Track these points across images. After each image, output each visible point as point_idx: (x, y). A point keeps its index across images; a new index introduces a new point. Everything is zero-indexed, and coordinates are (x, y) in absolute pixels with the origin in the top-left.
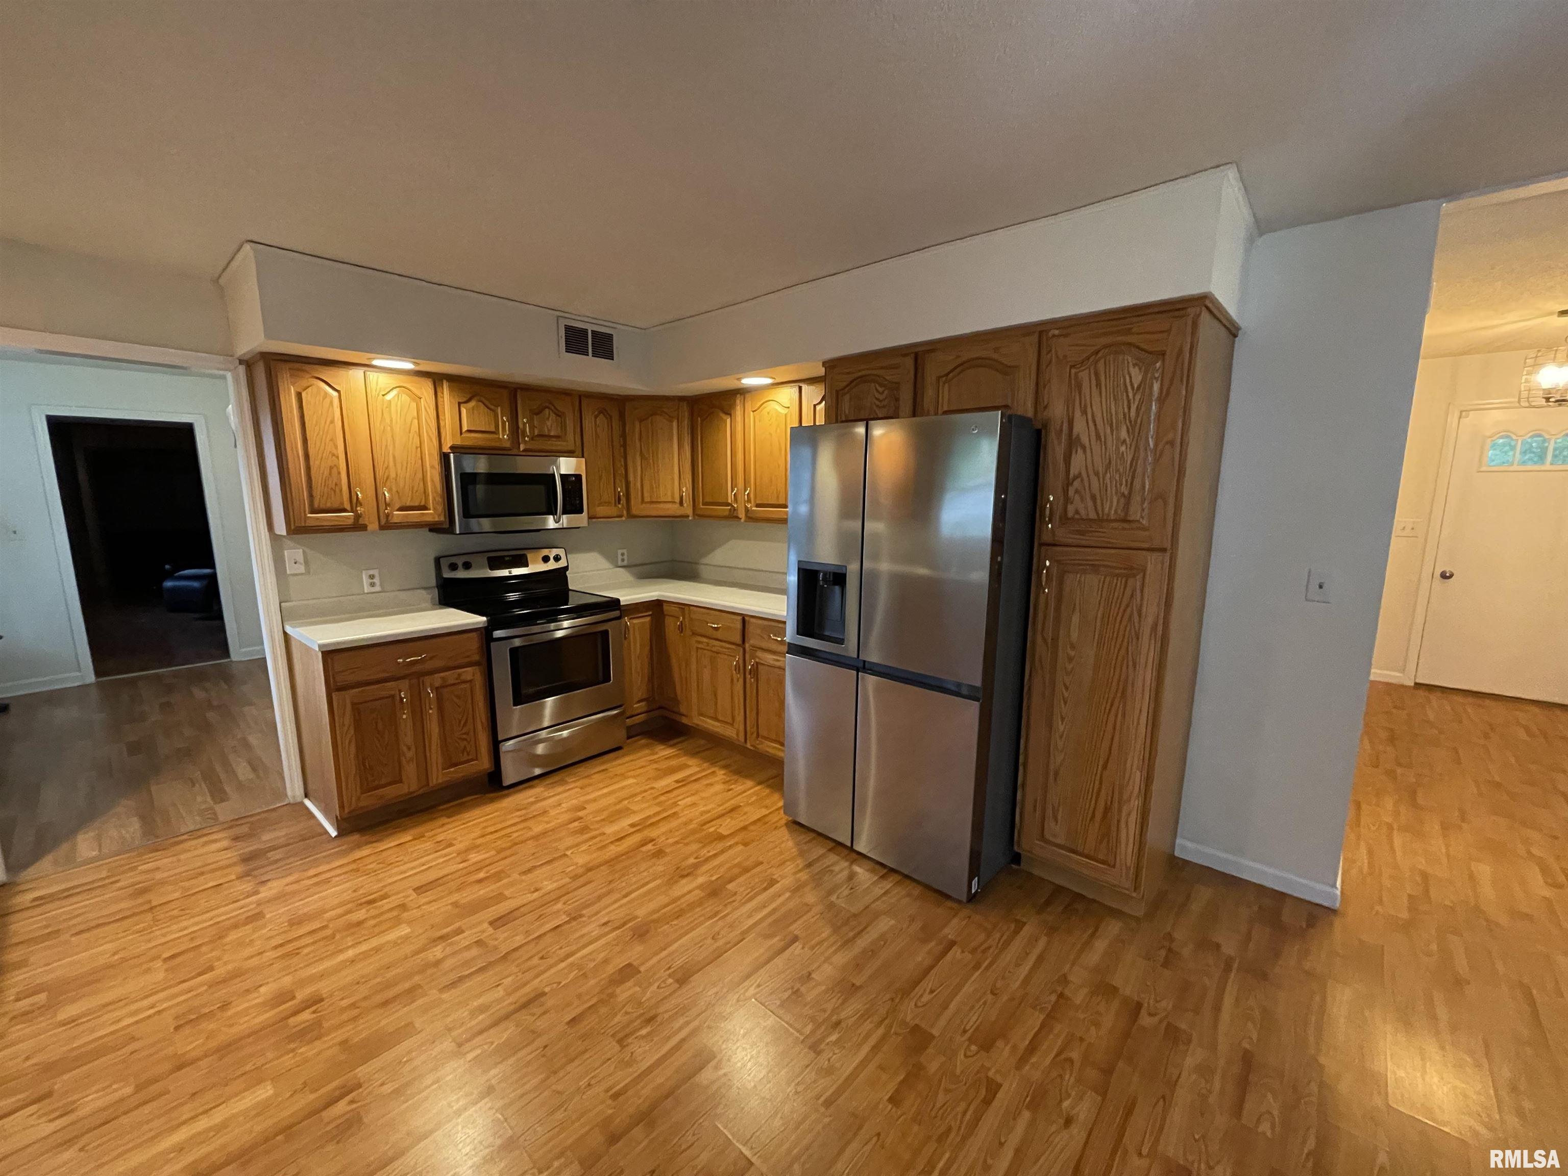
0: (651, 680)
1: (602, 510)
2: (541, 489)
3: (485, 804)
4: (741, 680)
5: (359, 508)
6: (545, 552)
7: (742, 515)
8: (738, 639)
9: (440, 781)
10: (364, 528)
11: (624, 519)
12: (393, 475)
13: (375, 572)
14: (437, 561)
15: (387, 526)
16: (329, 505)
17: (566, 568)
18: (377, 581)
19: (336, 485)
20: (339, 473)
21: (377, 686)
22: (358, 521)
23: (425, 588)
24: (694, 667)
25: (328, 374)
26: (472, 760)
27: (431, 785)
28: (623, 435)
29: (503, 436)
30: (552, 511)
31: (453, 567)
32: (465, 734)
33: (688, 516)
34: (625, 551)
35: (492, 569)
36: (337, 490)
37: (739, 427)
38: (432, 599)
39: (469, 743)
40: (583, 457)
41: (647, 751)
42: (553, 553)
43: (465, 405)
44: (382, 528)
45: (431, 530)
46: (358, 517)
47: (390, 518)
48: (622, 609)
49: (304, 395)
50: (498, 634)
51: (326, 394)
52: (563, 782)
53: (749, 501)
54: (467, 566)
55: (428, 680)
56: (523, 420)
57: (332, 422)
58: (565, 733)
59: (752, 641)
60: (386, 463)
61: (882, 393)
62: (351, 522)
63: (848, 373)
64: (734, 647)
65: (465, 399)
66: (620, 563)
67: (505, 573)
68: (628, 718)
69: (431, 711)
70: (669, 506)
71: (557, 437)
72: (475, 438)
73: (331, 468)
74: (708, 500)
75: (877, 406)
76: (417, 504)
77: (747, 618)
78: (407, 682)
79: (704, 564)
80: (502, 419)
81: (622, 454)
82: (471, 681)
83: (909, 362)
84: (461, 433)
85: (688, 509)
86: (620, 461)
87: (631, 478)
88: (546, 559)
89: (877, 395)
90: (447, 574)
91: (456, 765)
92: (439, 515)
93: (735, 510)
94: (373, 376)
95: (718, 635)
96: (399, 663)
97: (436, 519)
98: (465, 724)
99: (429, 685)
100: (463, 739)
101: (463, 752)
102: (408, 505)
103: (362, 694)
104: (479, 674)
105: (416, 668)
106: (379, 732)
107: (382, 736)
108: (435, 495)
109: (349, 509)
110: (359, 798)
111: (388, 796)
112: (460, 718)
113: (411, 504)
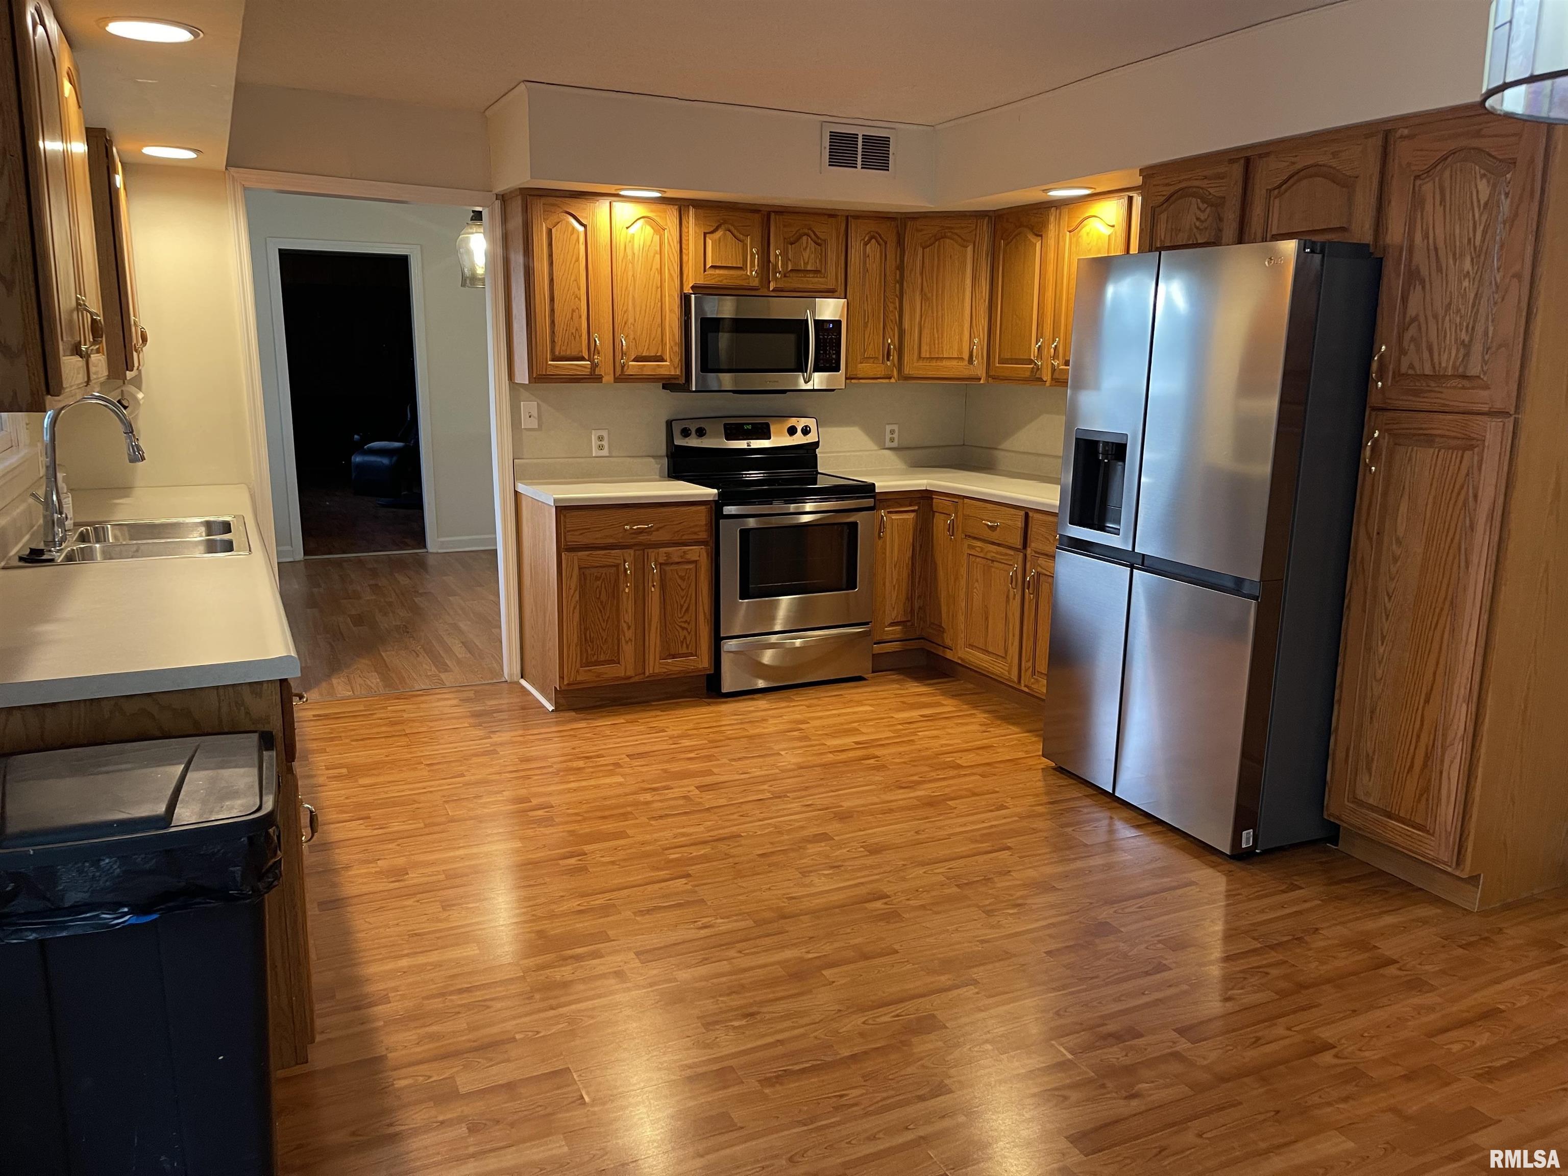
0: (910, 599)
1: (865, 368)
2: (791, 338)
3: (700, 706)
4: (1018, 598)
5: (596, 357)
6: (793, 422)
7: (1047, 376)
8: (1017, 541)
9: (656, 671)
10: (598, 379)
11: (893, 380)
12: (631, 320)
13: (604, 433)
14: (669, 424)
15: (622, 378)
16: (568, 353)
17: (816, 444)
18: (605, 443)
19: (577, 330)
20: (580, 317)
21: (602, 552)
22: (594, 370)
23: (653, 457)
24: (963, 582)
25: (576, 207)
26: (691, 655)
27: (647, 674)
28: (901, 268)
29: (751, 272)
30: (800, 367)
31: (686, 433)
32: (686, 622)
33: (980, 379)
34: (895, 427)
35: (728, 438)
36: (577, 336)
37: (1051, 255)
38: (660, 468)
39: (689, 633)
40: (845, 298)
41: (898, 686)
42: (800, 423)
43: (711, 235)
44: (617, 380)
45: (665, 387)
46: (594, 366)
47: (626, 368)
48: (878, 497)
49: (554, 230)
50: (727, 510)
51: (574, 228)
53: (1055, 357)
54: (701, 433)
55: (652, 553)
56: (775, 252)
57: (578, 260)
58: (798, 643)
59: (1034, 545)
60: (625, 305)
61: (1203, 211)
62: (587, 371)
63: (1167, 185)
64: (1012, 552)
65: (712, 229)
66: (888, 444)
67: (742, 444)
68: (875, 644)
69: (653, 589)
70: (954, 363)
71: (816, 272)
72: (720, 275)
73: (573, 311)
74: (1007, 355)
75: (1197, 228)
76: (653, 354)
77: (1031, 514)
78: (632, 552)
79: (1002, 450)
80: (751, 250)
81: (898, 293)
82: (696, 562)
83: (1237, 170)
84: (705, 271)
85: (979, 368)
86: (894, 303)
87: (906, 325)
88: (792, 431)
89: (1198, 212)
90: (679, 441)
91: (674, 657)
92: (675, 368)
93: (1038, 369)
94: (618, 206)
95: (994, 536)
96: (626, 530)
97: (673, 373)
98: (687, 610)
99: (653, 559)
100: (683, 628)
101: (682, 642)
102: (644, 354)
103: (588, 558)
104: (705, 554)
105: (642, 538)
106: (602, 602)
107: (604, 608)
108: (672, 344)
109: (587, 357)
110: (578, 671)
111: (605, 676)
112: (682, 603)
113: (647, 354)
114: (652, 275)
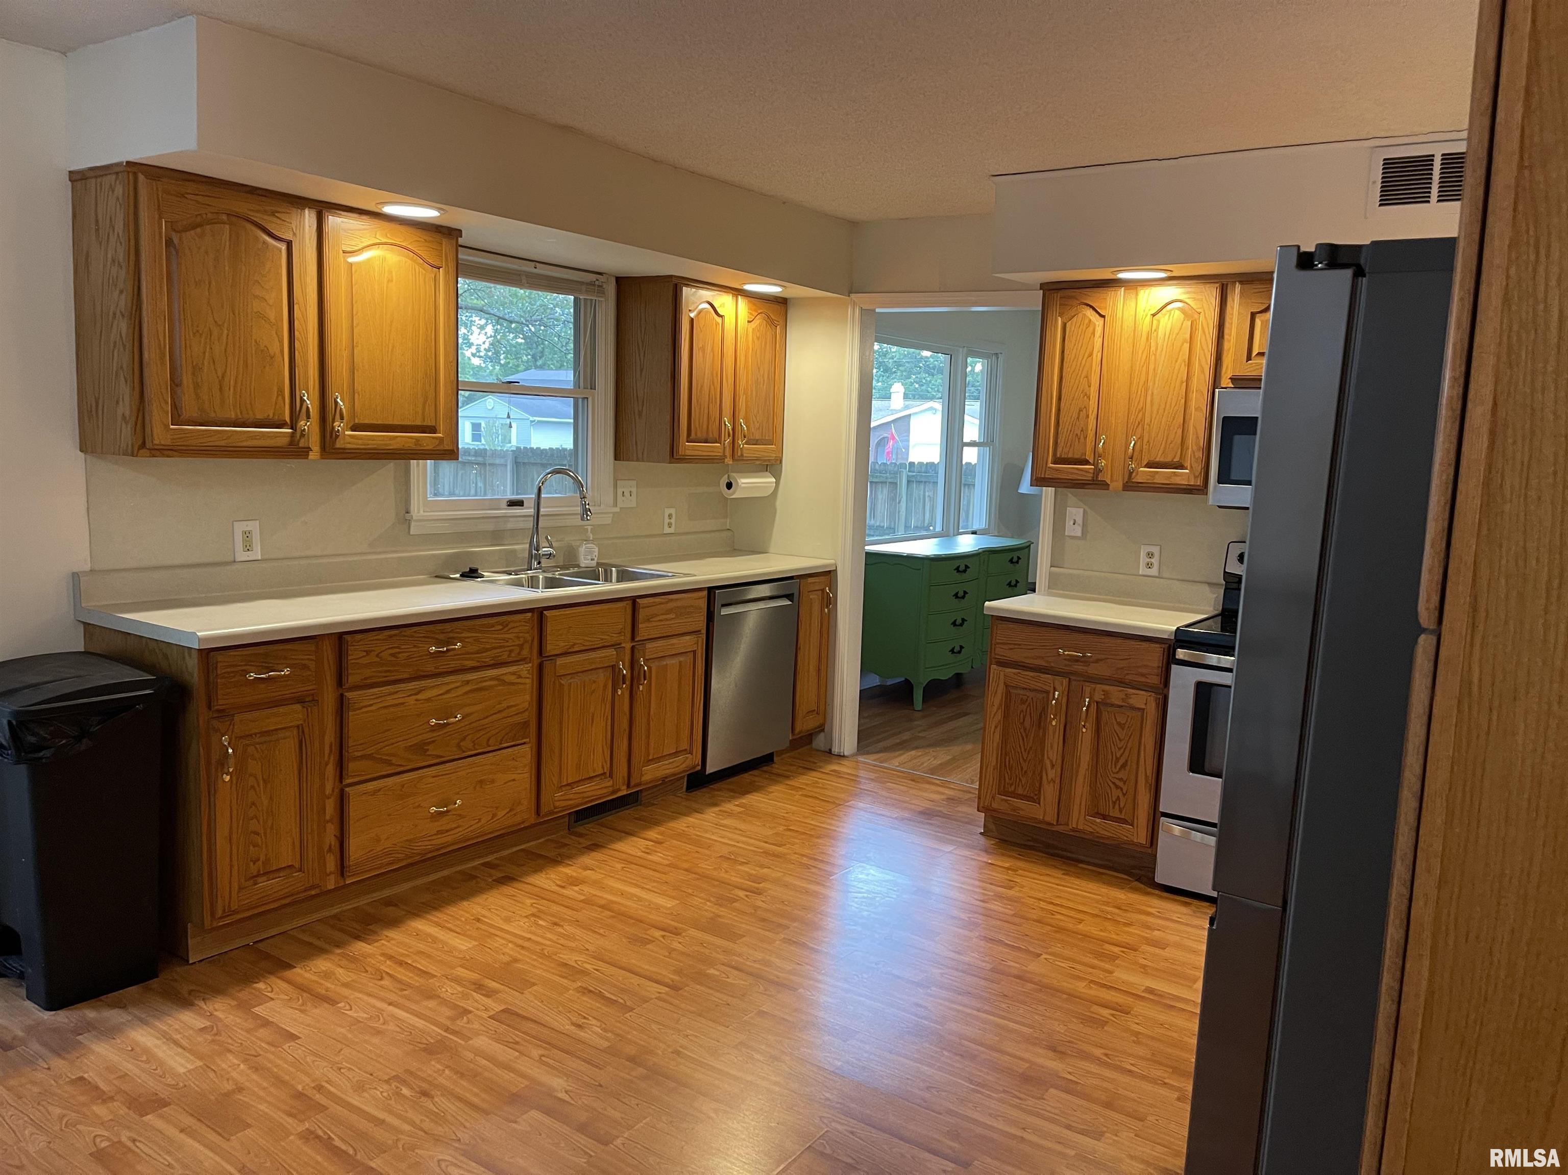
5: (1101, 461)
9: (1082, 827)
10: (1103, 486)
12: (1147, 420)
13: (1156, 550)
14: (1228, 546)
15: (1131, 486)
16: (1070, 455)
18: (1155, 561)
19: (1082, 430)
20: (1089, 418)
21: (1032, 674)
22: (1097, 475)
23: (1211, 584)
25: (1094, 297)
26: (1125, 821)
27: (1070, 827)
32: (1121, 779)
36: (1082, 440)
39: (1124, 795)
43: (1261, 315)
44: (1126, 488)
46: (1097, 471)
47: (1134, 474)
49: (1068, 325)
50: (1181, 654)
51: (1091, 321)
55: (1087, 688)
57: (1091, 355)
60: (1141, 404)
62: (1089, 476)
65: (1263, 307)
69: (1084, 730)
73: (1080, 410)
76: (1169, 459)
78: (1064, 680)
82: (1141, 710)
84: (1249, 358)
90: (1231, 568)
91: (1104, 817)
92: (1196, 477)
96: (1059, 654)
97: (1192, 483)
98: (1124, 766)
99: (1087, 694)
100: (1117, 787)
101: (1114, 803)
102: (1157, 460)
103: (1016, 677)
104: (1154, 705)
105: (1079, 667)
106: (1025, 730)
107: (1027, 737)
108: (1195, 448)
109: (1091, 461)
110: (993, 798)
111: (1021, 812)
112: (1118, 756)
113: (1162, 460)
114: (1177, 368)
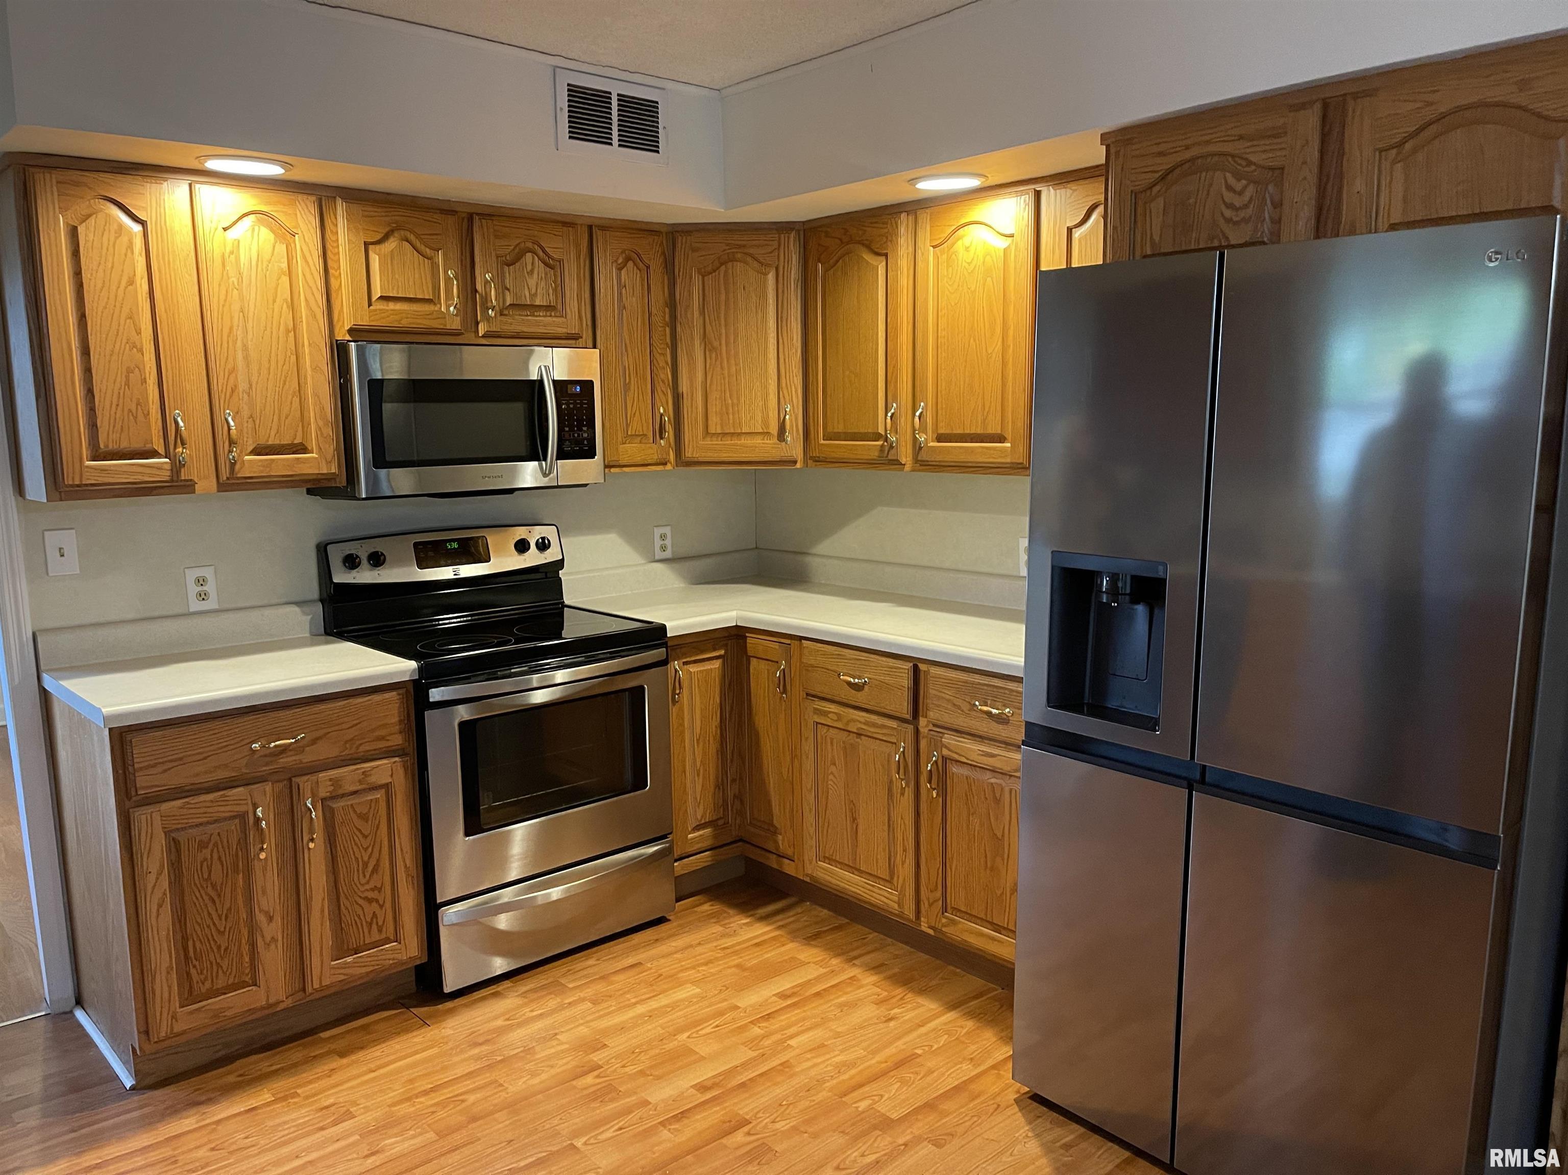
0: (720, 786)
1: (631, 451)
2: (518, 408)
3: (407, 1030)
4: (909, 793)
5: (180, 450)
6: (520, 533)
7: (906, 456)
8: (903, 708)
9: (326, 982)
10: (188, 487)
11: (669, 467)
12: (242, 386)
13: (208, 573)
14: (322, 550)
15: (232, 483)
16: (125, 445)
17: (560, 564)
18: (210, 588)
19: (138, 404)
20: (144, 381)
21: (211, 797)
22: (178, 473)
23: (297, 603)
24: (809, 765)
25: (121, 189)
26: (387, 941)
27: (309, 990)
28: (672, 304)
29: (448, 307)
30: (536, 453)
31: (351, 562)
33: (795, 462)
34: (667, 530)
35: (421, 566)
36: (141, 417)
37: (904, 281)
38: (311, 622)
39: (381, 906)
40: (595, 347)
41: (717, 929)
42: (534, 535)
43: (378, 247)
44: (223, 487)
45: (310, 492)
46: (177, 466)
47: (237, 467)
48: (669, 644)
49: (81, 230)
50: (436, 694)
51: (121, 227)
52: (557, 988)
53: (923, 429)
54: (377, 560)
55: (306, 783)
56: (484, 277)
57: (131, 282)
58: (555, 892)
59: (934, 714)
60: (231, 359)
62: (165, 475)
63: (1161, 154)
64: (893, 724)
65: (378, 237)
66: (659, 555)
67: (445, 573)
69: (311, 845)
70: (758, 441)
71: (549, 308)
72: (400, 312)
73: (129, 371)
74: (840, 428)
76: (286, 441)
77: (922, 667)
78: (268, 787)
80: (446, 272)
81: (668, 340)
82: (387, 787)
84: (370, 305)
85: (794, 447)
86: (664, 355)
87: (684, 387)
88: (522, 546)
89: (1228, 196)
90: (341, 577)
91: (356, 950)
92: (329, 463)
93: (891, 447)
94: (207, 192)
95: (860, 698)
96: (254, 751)
97: (325, 471)
98: (375, 870)
99: (308, 793)
100: (370, 901)
101: (370, 925)
102: (270, 443)
103: (185, 811)
104: (401, 772)
105: (286, 760)
106: (214, 886)
107: (219, 896)
108: (321, 423)
109: (161, 451)
110: (174, 1017)
111: (228, 1013)
112: (366, 859)
113: (277, 442)
114: (276, 310)
